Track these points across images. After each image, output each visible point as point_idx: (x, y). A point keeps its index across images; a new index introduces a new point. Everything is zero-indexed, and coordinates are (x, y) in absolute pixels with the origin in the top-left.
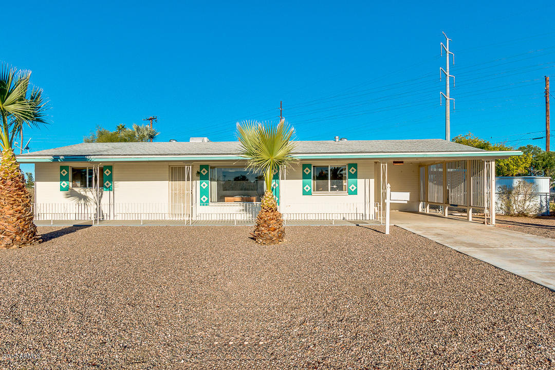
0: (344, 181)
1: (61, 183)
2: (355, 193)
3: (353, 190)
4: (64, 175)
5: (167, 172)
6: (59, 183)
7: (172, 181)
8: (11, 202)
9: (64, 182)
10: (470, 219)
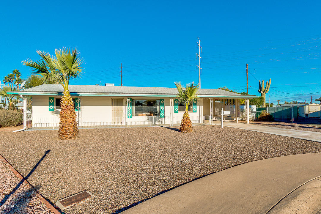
0: (191, 107)
1: (49, 107)
2: (196, 112)
3: (195, 110)
4: (51, 102)
5: (110, 102)
6: (48, 106)
7: (113, 106)
8: (71, 117)
9: (51, 106)
10: (237, 122)
